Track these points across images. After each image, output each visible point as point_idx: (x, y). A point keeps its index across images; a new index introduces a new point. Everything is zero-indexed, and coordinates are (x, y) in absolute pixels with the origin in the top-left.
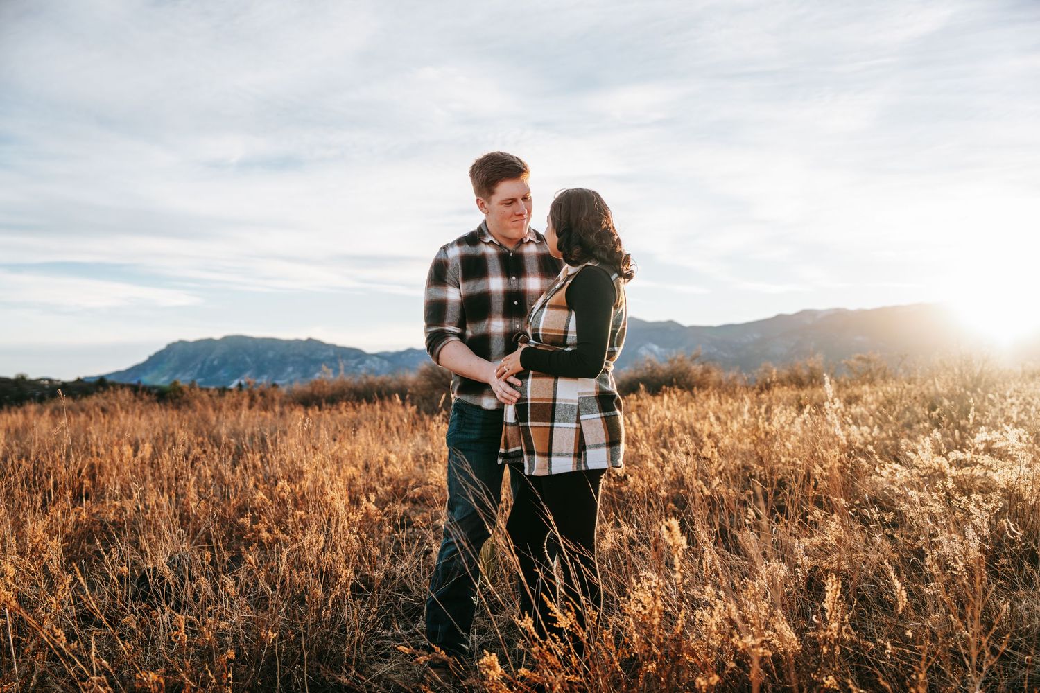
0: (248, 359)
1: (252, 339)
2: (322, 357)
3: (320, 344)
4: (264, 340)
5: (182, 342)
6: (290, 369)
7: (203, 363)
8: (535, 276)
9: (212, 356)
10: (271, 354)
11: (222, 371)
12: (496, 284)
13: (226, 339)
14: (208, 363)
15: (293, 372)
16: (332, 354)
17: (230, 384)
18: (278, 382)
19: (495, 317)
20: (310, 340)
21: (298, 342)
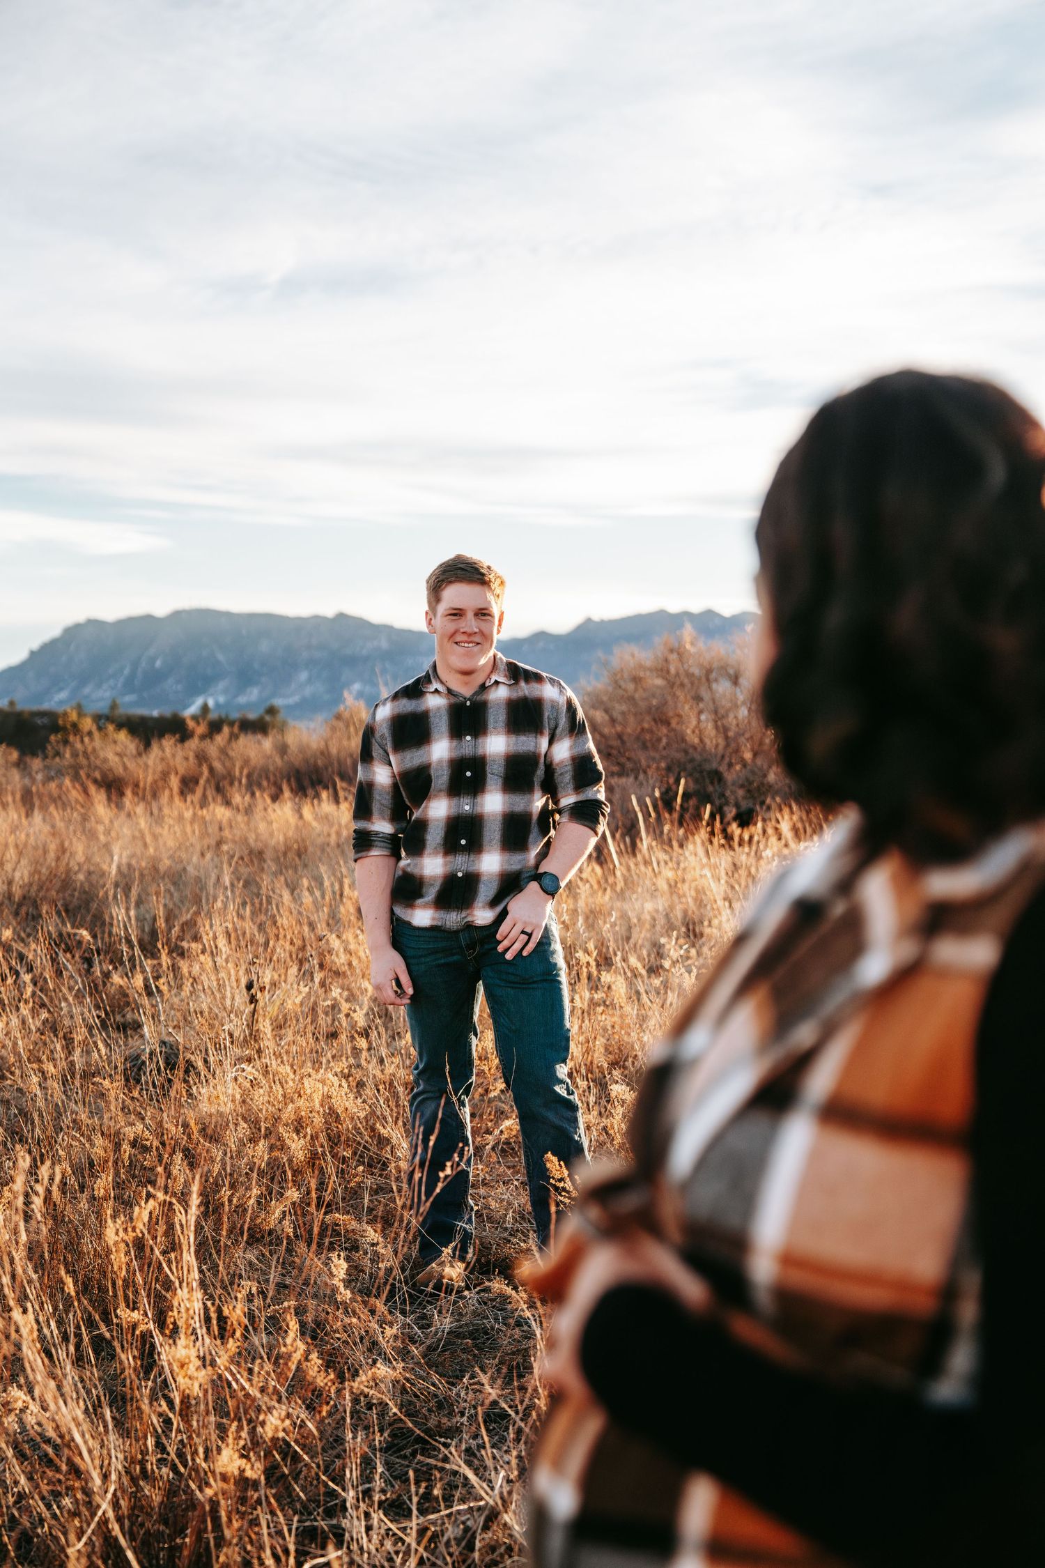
0: (221, 657)
1: (228, 615)
2: (364, 652)
3: (362, 625)
4: (252, 617)
5: (93, 623)
6: (303, 676)
7: (135, 665)
8: (498, 733)
9: (152, 651)
10: (265, 646)
11: (170, 681)
12: (440, 750)
13: (177, 615)
14: (143, 664)
15: (310, 680)
16: (384, 644)
17: (186, 706)
18: (278, 702)
19: (436, 796)
20: (341, 617)
21: (317, 622)
